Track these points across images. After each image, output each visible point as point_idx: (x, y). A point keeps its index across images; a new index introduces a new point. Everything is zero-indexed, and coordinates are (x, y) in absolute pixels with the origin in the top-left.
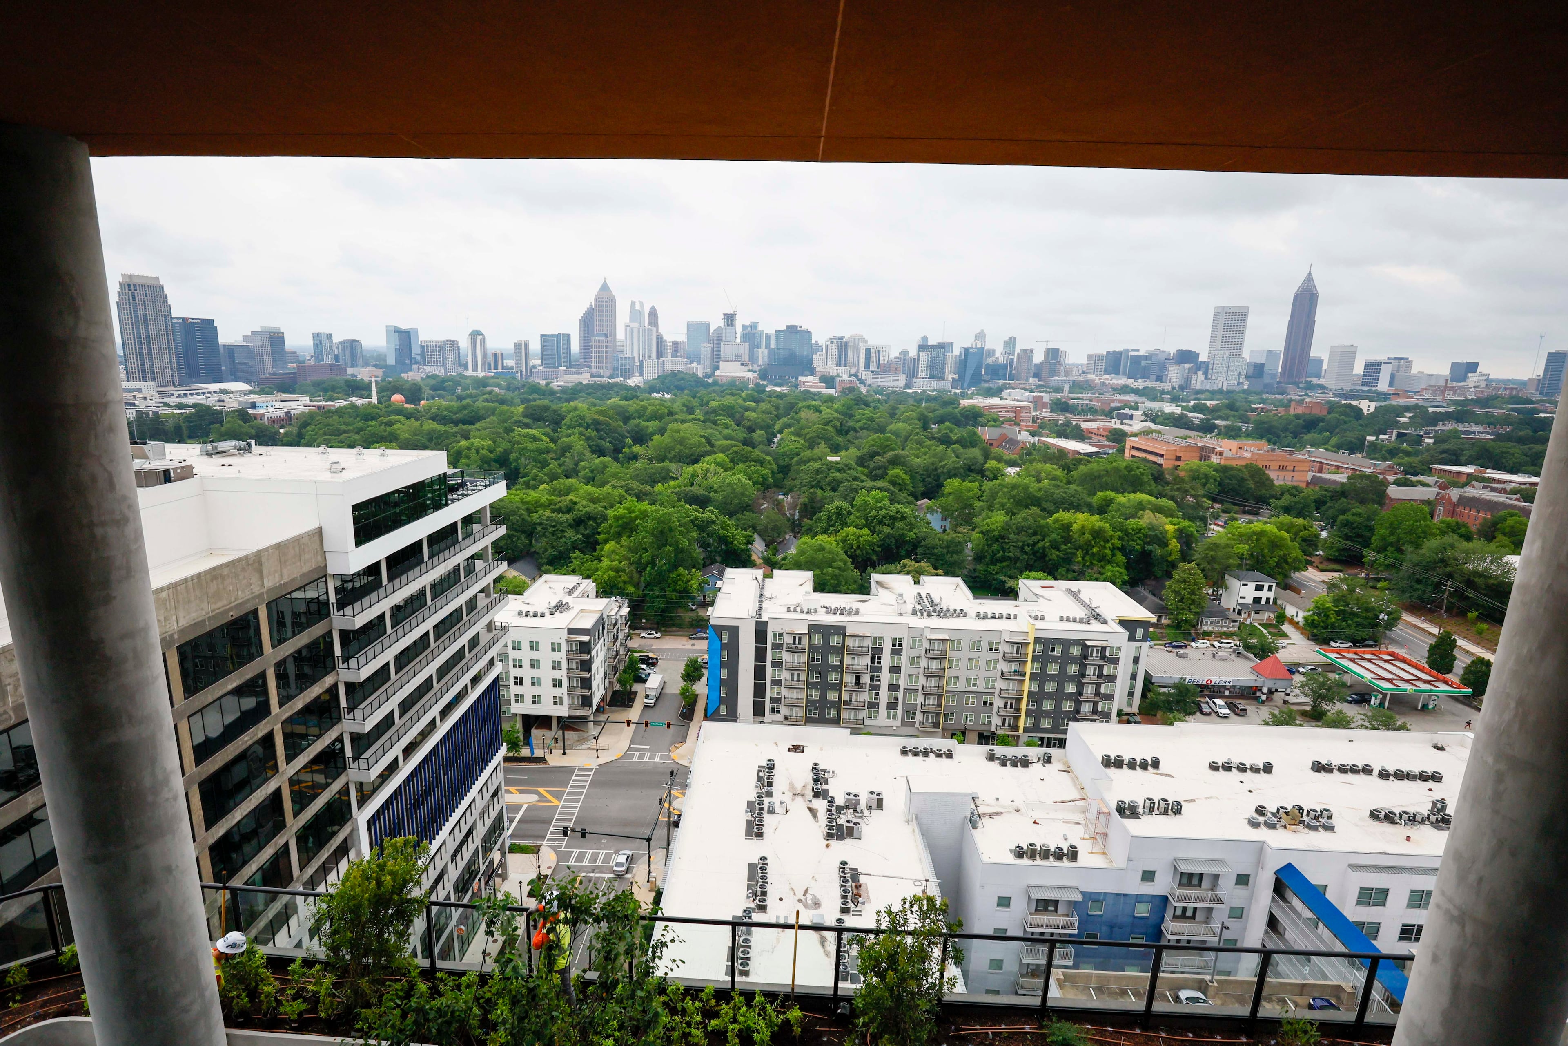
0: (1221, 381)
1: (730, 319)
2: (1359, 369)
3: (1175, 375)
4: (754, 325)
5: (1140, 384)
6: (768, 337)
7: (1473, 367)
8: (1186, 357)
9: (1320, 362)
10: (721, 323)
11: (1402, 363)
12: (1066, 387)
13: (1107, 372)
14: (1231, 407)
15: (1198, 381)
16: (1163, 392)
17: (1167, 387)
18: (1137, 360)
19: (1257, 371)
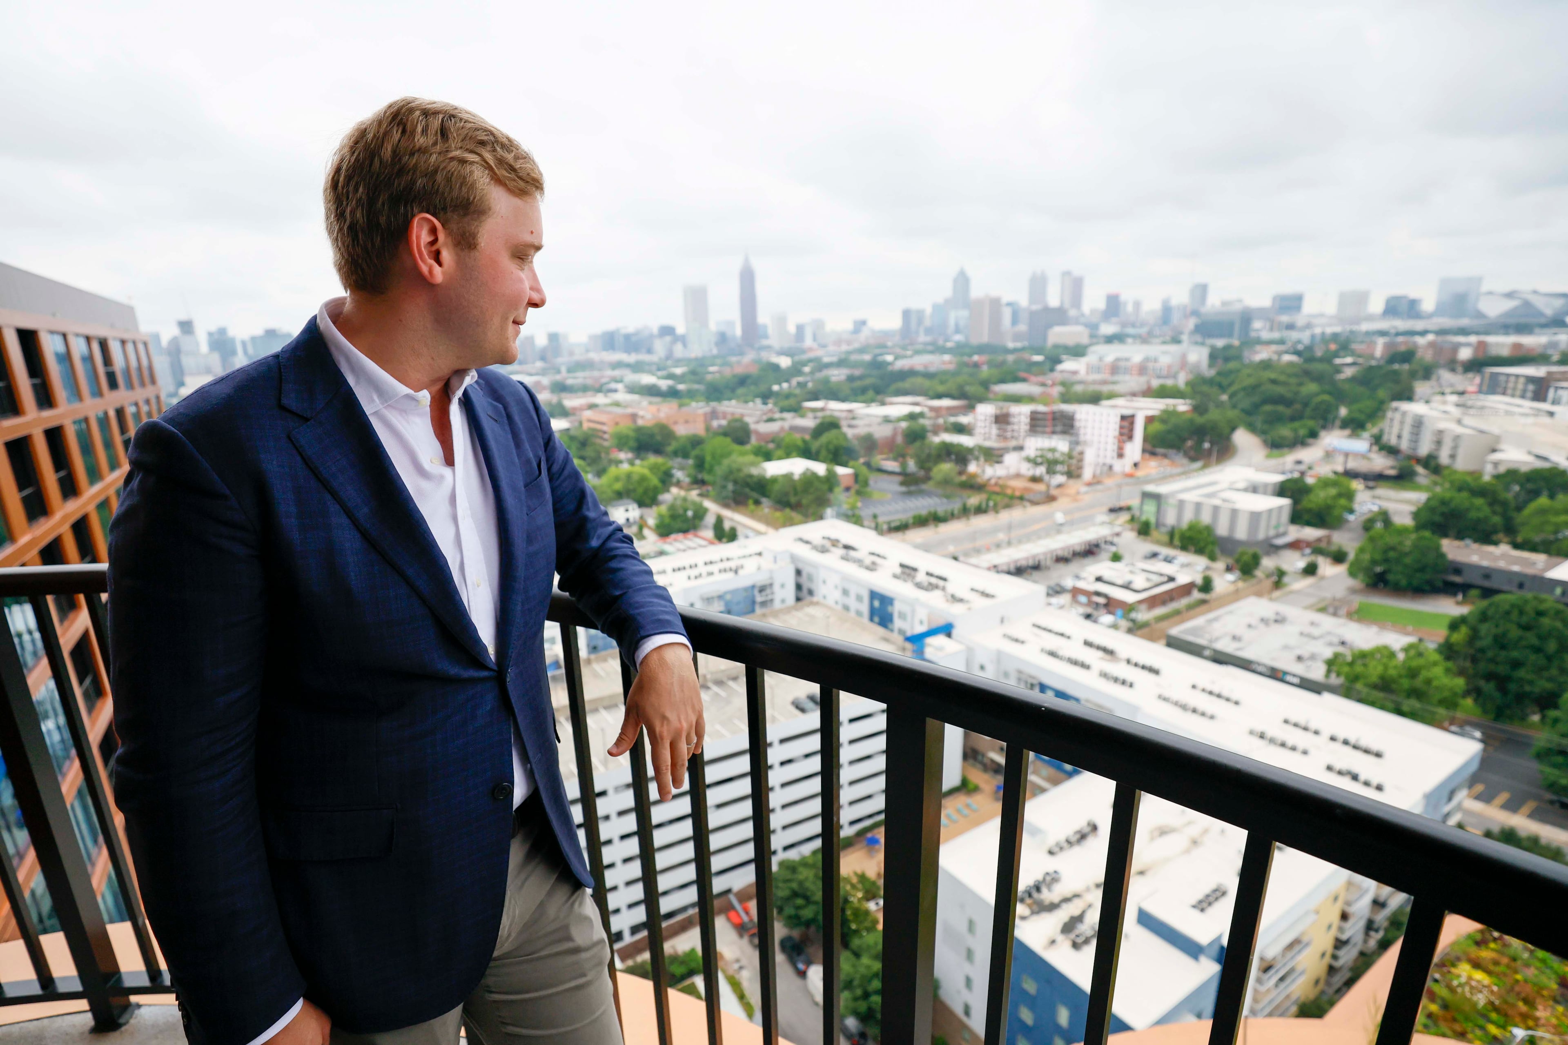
0: (696, 350)
1: (186, 326)
2: (792, 329)
3: (660, 348)
4: (222, 331)
5: (632, 358)
6: (244, 344)
7: (864, 323)
8: (667, 331)
9: (765, 327)
10: (175, 331)
11: (819, 325)
12: (563, 369)
13: (605, 349)
14: (693, 373)
15: (679, 351)
16: (650, 364)
17: (654, 358)
18: (627, 337)
19: (723, 338)
